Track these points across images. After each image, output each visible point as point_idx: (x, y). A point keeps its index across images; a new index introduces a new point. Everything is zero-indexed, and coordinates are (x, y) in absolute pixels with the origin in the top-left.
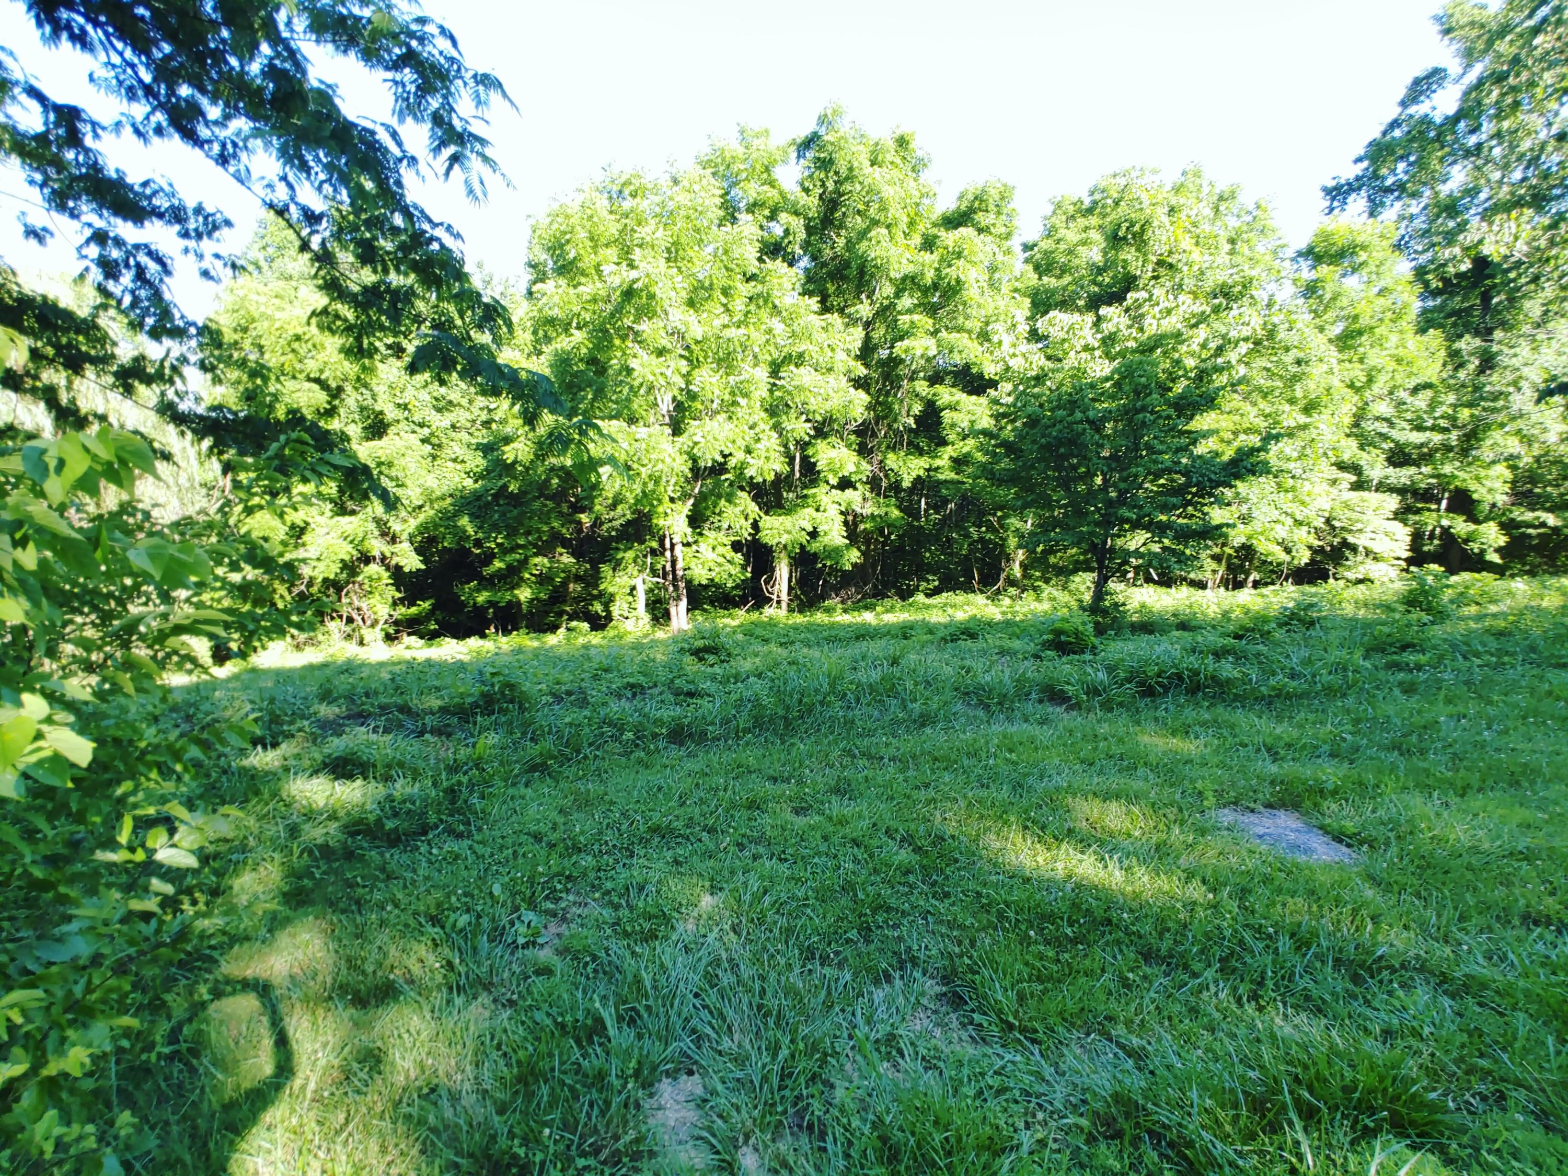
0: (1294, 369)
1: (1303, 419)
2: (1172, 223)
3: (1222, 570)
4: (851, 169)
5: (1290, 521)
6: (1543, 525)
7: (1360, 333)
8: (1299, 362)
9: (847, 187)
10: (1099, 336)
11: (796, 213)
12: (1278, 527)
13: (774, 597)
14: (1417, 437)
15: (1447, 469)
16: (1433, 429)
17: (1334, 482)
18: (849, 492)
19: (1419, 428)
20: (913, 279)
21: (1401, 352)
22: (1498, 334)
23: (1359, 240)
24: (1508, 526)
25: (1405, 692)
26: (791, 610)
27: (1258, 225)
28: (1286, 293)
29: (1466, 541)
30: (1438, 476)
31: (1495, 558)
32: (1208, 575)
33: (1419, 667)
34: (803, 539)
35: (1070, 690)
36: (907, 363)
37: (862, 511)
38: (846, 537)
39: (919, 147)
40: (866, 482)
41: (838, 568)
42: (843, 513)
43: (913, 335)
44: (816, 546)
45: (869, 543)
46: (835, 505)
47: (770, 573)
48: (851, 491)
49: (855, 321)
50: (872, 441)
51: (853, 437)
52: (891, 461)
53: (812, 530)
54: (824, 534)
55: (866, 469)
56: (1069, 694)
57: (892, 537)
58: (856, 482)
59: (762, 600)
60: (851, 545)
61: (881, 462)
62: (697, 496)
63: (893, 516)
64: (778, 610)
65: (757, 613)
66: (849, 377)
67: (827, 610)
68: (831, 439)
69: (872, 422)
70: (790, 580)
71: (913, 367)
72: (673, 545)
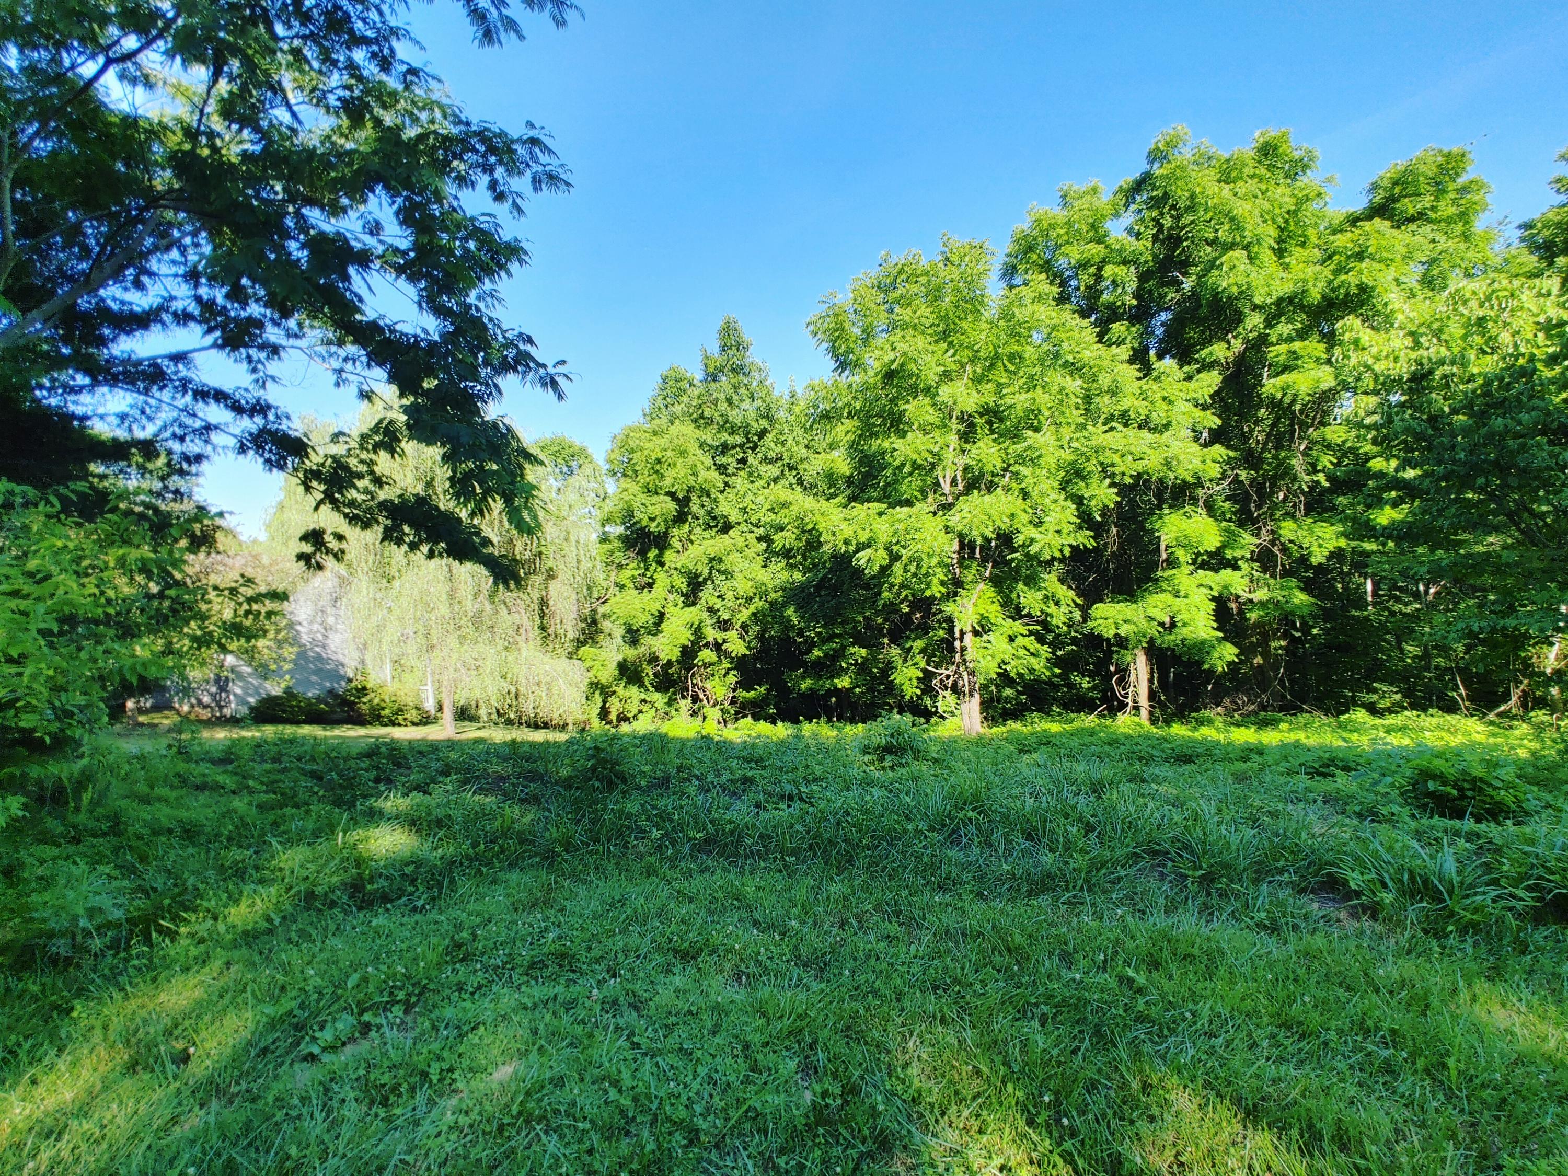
4: (1192, 197)
9: (1188, 218)
11: (1125, 262)
13: (1129, 701)
18: (1227, 575)
20: (1290, 300)
26: (1153, 721)
34: (1153, 630)
35: (1355, 880)
36: (1287, 400)
37: (1250, 596)
38: (1217, 629)
39: (1294, 149)
40: (1252, 559)
41: (1206, 667)
42: (1214, 599)
43: (1296, 367)
44: (1170, 639)
45: (1265, 639)
46: (1203, 589)
47: (1123, 672)
48: (1229, 571)
49: (1206, 366)
50: (1259, 507)
51: (1227, 505)
52: (1288, 530)
53: (1167, 620)
54: (1185, 625)
55: (1248, 541)
56: (1352, 885)
57: (1315, 631)
58: (1236, 560)
59: (1115, 706)
60: (1225, 639)
61: (1273, 532)
62: (991, 579)
63: (1296, 601)
64: (1136, 719)
65: (1109, 722)
66: (1194, 431)
67: (1201, 722)
68: (1187, 508)
69: (1247, 483)
70: (1151, 681)
71: (1298, 407)
72: (962, 633)
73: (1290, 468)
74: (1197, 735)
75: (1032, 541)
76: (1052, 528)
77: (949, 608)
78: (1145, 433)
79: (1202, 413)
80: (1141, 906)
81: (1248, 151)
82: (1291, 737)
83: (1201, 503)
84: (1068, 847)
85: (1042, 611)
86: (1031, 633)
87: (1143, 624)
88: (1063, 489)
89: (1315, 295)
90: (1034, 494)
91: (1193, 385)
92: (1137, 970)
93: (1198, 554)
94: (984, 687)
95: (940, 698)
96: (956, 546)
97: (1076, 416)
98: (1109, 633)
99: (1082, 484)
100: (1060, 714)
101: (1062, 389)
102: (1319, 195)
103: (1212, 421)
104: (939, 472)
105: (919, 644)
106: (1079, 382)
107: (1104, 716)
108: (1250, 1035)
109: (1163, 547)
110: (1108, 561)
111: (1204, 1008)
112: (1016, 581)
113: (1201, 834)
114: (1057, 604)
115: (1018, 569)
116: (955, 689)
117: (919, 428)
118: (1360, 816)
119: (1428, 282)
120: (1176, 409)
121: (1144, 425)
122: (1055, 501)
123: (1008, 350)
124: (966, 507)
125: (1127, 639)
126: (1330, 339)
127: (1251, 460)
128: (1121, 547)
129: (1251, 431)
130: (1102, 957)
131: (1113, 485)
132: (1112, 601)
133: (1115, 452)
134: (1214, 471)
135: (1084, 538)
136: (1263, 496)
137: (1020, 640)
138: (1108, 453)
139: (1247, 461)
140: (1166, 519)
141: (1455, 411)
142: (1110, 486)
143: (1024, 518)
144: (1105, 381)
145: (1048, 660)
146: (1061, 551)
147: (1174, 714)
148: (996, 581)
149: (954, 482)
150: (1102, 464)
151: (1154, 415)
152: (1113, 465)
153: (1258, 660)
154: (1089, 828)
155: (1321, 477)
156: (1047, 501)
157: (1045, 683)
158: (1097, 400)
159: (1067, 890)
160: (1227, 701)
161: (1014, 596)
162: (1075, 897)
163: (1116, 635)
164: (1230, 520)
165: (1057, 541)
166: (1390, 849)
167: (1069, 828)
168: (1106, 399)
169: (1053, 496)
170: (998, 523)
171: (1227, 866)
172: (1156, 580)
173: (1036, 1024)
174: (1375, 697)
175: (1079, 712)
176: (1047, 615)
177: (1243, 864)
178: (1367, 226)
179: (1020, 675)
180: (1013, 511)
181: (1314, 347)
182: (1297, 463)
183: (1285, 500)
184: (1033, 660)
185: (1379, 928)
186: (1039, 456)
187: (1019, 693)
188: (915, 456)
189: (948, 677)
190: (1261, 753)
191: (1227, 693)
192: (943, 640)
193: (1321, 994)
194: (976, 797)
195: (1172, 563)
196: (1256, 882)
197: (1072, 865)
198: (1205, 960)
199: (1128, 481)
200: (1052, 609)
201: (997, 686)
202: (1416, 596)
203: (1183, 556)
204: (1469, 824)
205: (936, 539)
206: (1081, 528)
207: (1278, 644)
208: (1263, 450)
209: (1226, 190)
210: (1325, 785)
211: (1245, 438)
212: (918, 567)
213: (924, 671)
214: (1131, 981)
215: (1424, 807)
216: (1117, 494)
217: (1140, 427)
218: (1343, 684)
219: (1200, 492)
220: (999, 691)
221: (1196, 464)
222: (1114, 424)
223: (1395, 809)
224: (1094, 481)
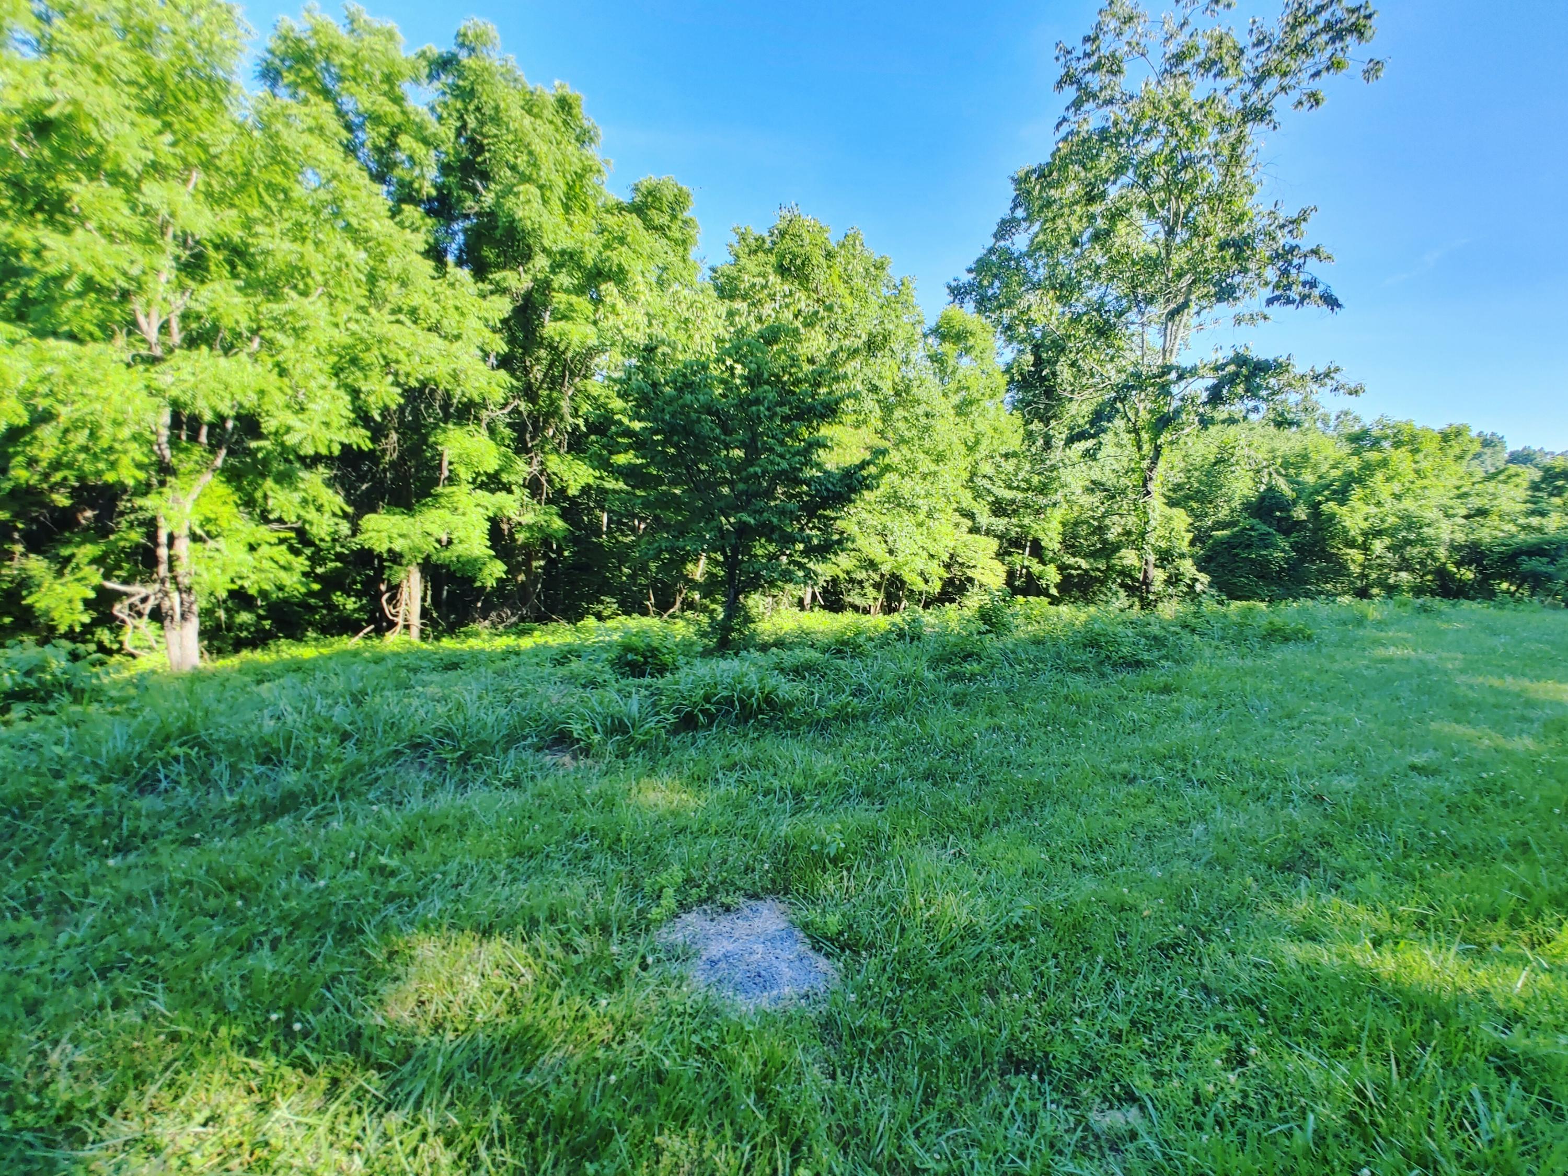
0: (923, 420)
1: (933, 467)
2: (829, 267)
3: (881, 597)
4: (497, 108)
5: (925, 555)
6: (1079, 568)
7: (971, 403)
8: (927, 415)
9: (491, 129)
10: (732, 329)
11: (425, 142)
12: (917, 559)
13: (400, 620)
14: (1008, 494)
15: (1026, 521)
16: (1018, 488)
17: (957, 525)
18: (501, 496)
19: (1010, 487)
20: (571, 256)
21: (997, 424)
22: (1053, 423)
23: (969, 328)
24: (1062, 568)
25: (956, 705)
26: (424, 637)
27: (903, 298)
28: (918, 354)
29: (1039, 578)
30: (1020, 526)
31: (1054, 591)
32: (871, 602)
33: (972, 677)
34: (429, 546)
35: (577, 729)
36: (562, 348)
37: (520, 519)
38: (491, 548)
39: (585, 116)
40: (524, 486)
41: (478, 584)
42: (489, 519)
43: (572, 319)
44: (446, 556)
45: (529, 558)
46: (480, 509)
47: (394, 590)
48: (504, 494)
49: (501, 290)
50: (533, 439)
51: (507, 431)
52: (554, 463)
53: (445, 539)
54: (461, 542)
55: (522, 469)
56: (575, 735)
57: (566, 553)
58: (510, 483)
59: (383, 625)
60: (496, 557)
61: (542, 463)
62: (223, 471)
63: (555, 526)
64: (406, 638)
65: (376, 642)
66: (482, 350)
67: (468, 636)
68: (472, 427)
69: (525, 414)
70: (424, 599)
71: (569, 355)
72: (171, 538)
73: (558, 408)
74: (465, 646)
75: (289, 429)
76: (318, 418)
77: (150, 502)
78: (433, 336)
79: (491, 335)
80: (398, 798)
81: (548, 95)
82: (541, 641)
83: (484, 425)
84: (319, 759)
85: (299, 517)
86: (282, 541)
87: (418, 540)
88: (337, 375)
89: (589, 260)
90: (297, 373)
91: (485, 304)
92: (390, 856)
93: (478, 474)
94: (207, 613)
95: (128, 629)
96: (166, 418)
97: (359, 294)
98: (381, 547)
99: (359, 374)
100: (316, 639)
101: (340, 257)
102: (599, 171)
103: (500, 345)
104: (137, 304)
105: (89, 550)
106: (363, 255)
107: (370, 638)
108: (491, 872)
109: (445, 464)
110: (385, 471)
111: (453, 866)
112: (263, 476)
113: (462, 721)
114: (319, 509)
115: (265, 462)
116: (157, 615)
117: (101, 228)
118: (584, 686)
119: (660, 283)
120: (467, 322)
121: (434, 329)
122: (324, 387)
123: (266, 176)
124: (187, 367)
125: (401, 556)
126: (598, 301)
127: (529, 393)
128: (401, 457)
129: (532, 366)
130: (353, 855)
131: (397, 384)
132: (388, 512)
133: (402, 349)
134: (498, 395)
135: (360, 438)
136: (538, 430)
137: (264, 550)
138: (392, 347)
139: (526, 394)
140: (450, 434)
141: (667, 383)
142: (392, 384)
143: (280, 399)
144: (394, 265)
145: (305, 574)
146: (329, 447)
147: (444, 631)
148: (232, 476)
149: (164, 328)
150: (384, 357)
151: (445, 322)
152: (397, 362)
153: (521, 577)
154: (345, 737)
155: (581, 422)
156: (313, 385)
157: (299, 605)
158: (382, 283)
159: (315, 803)
160: (493, 614)
161: (258, 495)
162: (323, 809)
163: (390, 551)
164: (508, 446)
165: (324, 435)
166: (601, 703)
167: (321, 740)
168: (395, 287)
169: (322, 379)
170: (239, 397)
171: (482, 743)
172: (436, 497)
173: (266, 951)
174: (601, 607)
175: (340, 634)
176: (305, 521)
177: (496, 737)
178: (628, 217)
179: (263, 594)
180: (264, 386)
181: (582, 304)
182: (565, 406)
183: (554, 436)
184: (283, 574)
185: (590, 762)
186: (304, 329)
187: (260, 618)
188: (91, 270)
189: (144, 600)
190: (517, 654)
191: (494, 607)
192: (137, 548)
193: (547, 820)
194: (186, 730)
195: (452, 480)
196: (505, 751)
197: (323, 777)
198: (457, 827)
199: (414, 384)
200: (311, 514)
201: (227, 610)
202: (634, 530)
203: (465, 474)
204: (647, 680)
205: (129, 400)
206: (355, 425)
207: (539, 563)
208: (540, 388)
209: (527, 120)
210: (562, 671)
211: (527, 371)
212: (93, 435)
213: (100, 590)
214: (382, 868)
215: (623, 674)
216: (402, 395)
217: (429, 330)
218: (582, 597)
219: (484, 414)
220: (230, 617)
221: (483, 383)
222: (402, 317)
223: (606, 677)
224: (376, 372)
